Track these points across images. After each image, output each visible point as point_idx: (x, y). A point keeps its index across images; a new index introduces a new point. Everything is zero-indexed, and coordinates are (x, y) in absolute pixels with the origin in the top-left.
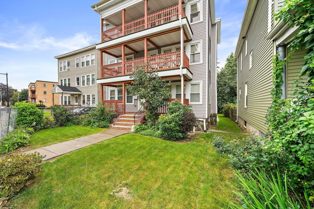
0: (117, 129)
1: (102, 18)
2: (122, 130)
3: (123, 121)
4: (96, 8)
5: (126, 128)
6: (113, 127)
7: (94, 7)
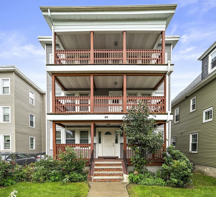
0: (102, 182)
1: (56, 31)
2: (109, 181)
3: (102, 171)
4: (49, 13)
5: (116, 179)
6: (94, 179)
7: (45, 10)
